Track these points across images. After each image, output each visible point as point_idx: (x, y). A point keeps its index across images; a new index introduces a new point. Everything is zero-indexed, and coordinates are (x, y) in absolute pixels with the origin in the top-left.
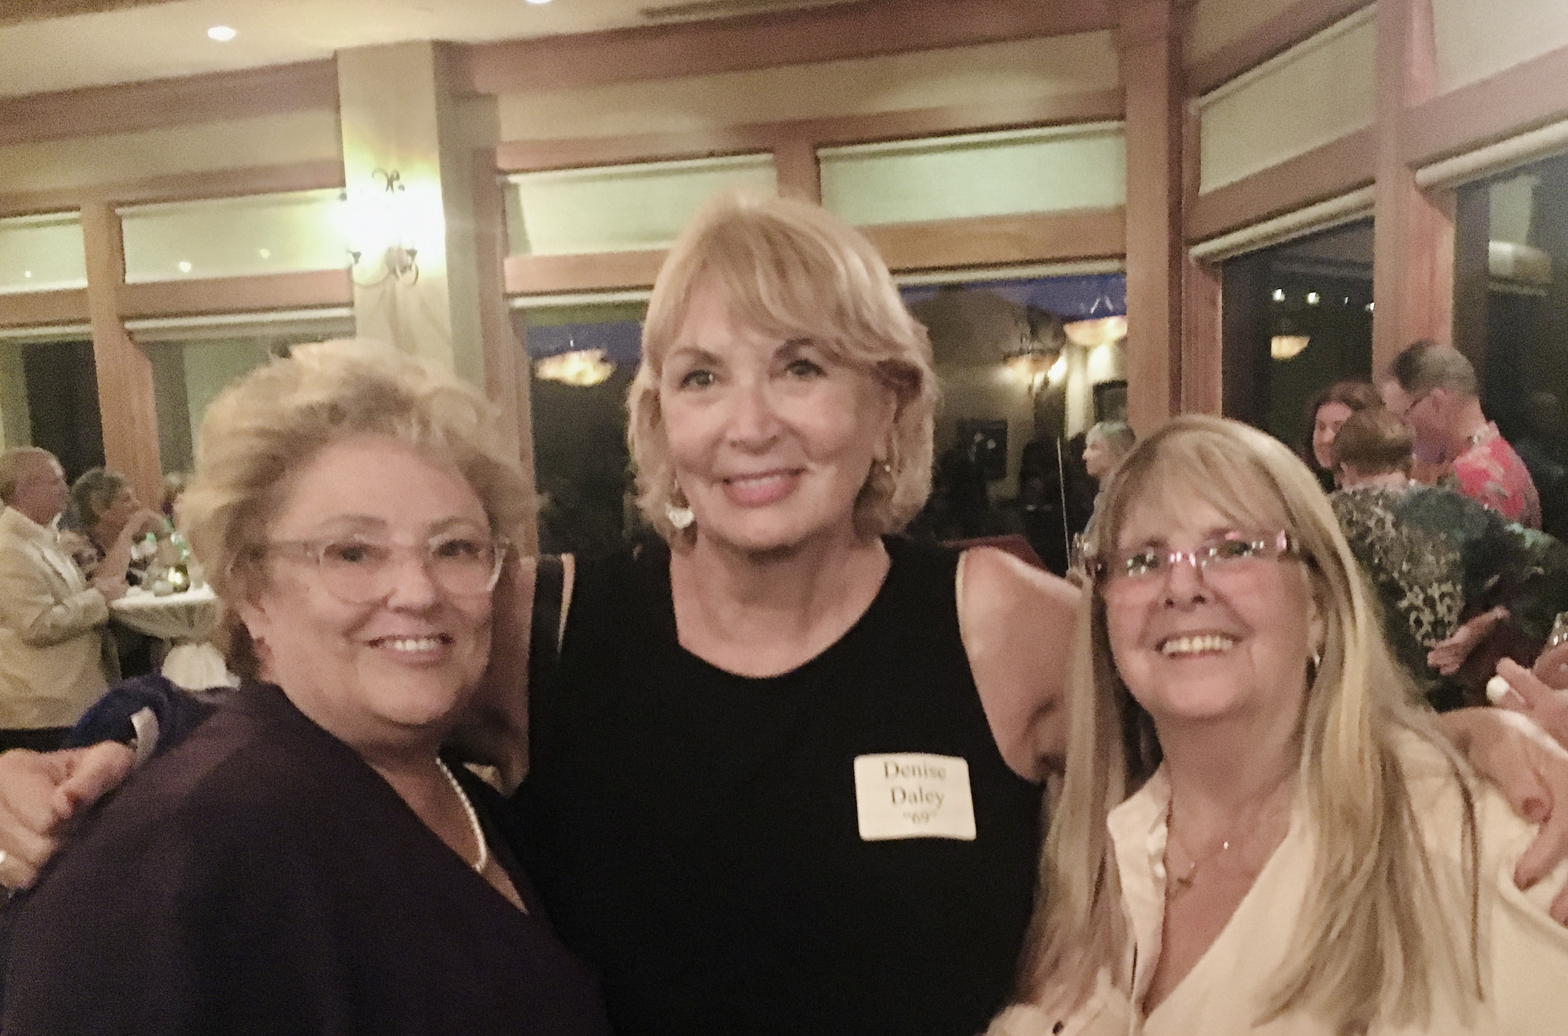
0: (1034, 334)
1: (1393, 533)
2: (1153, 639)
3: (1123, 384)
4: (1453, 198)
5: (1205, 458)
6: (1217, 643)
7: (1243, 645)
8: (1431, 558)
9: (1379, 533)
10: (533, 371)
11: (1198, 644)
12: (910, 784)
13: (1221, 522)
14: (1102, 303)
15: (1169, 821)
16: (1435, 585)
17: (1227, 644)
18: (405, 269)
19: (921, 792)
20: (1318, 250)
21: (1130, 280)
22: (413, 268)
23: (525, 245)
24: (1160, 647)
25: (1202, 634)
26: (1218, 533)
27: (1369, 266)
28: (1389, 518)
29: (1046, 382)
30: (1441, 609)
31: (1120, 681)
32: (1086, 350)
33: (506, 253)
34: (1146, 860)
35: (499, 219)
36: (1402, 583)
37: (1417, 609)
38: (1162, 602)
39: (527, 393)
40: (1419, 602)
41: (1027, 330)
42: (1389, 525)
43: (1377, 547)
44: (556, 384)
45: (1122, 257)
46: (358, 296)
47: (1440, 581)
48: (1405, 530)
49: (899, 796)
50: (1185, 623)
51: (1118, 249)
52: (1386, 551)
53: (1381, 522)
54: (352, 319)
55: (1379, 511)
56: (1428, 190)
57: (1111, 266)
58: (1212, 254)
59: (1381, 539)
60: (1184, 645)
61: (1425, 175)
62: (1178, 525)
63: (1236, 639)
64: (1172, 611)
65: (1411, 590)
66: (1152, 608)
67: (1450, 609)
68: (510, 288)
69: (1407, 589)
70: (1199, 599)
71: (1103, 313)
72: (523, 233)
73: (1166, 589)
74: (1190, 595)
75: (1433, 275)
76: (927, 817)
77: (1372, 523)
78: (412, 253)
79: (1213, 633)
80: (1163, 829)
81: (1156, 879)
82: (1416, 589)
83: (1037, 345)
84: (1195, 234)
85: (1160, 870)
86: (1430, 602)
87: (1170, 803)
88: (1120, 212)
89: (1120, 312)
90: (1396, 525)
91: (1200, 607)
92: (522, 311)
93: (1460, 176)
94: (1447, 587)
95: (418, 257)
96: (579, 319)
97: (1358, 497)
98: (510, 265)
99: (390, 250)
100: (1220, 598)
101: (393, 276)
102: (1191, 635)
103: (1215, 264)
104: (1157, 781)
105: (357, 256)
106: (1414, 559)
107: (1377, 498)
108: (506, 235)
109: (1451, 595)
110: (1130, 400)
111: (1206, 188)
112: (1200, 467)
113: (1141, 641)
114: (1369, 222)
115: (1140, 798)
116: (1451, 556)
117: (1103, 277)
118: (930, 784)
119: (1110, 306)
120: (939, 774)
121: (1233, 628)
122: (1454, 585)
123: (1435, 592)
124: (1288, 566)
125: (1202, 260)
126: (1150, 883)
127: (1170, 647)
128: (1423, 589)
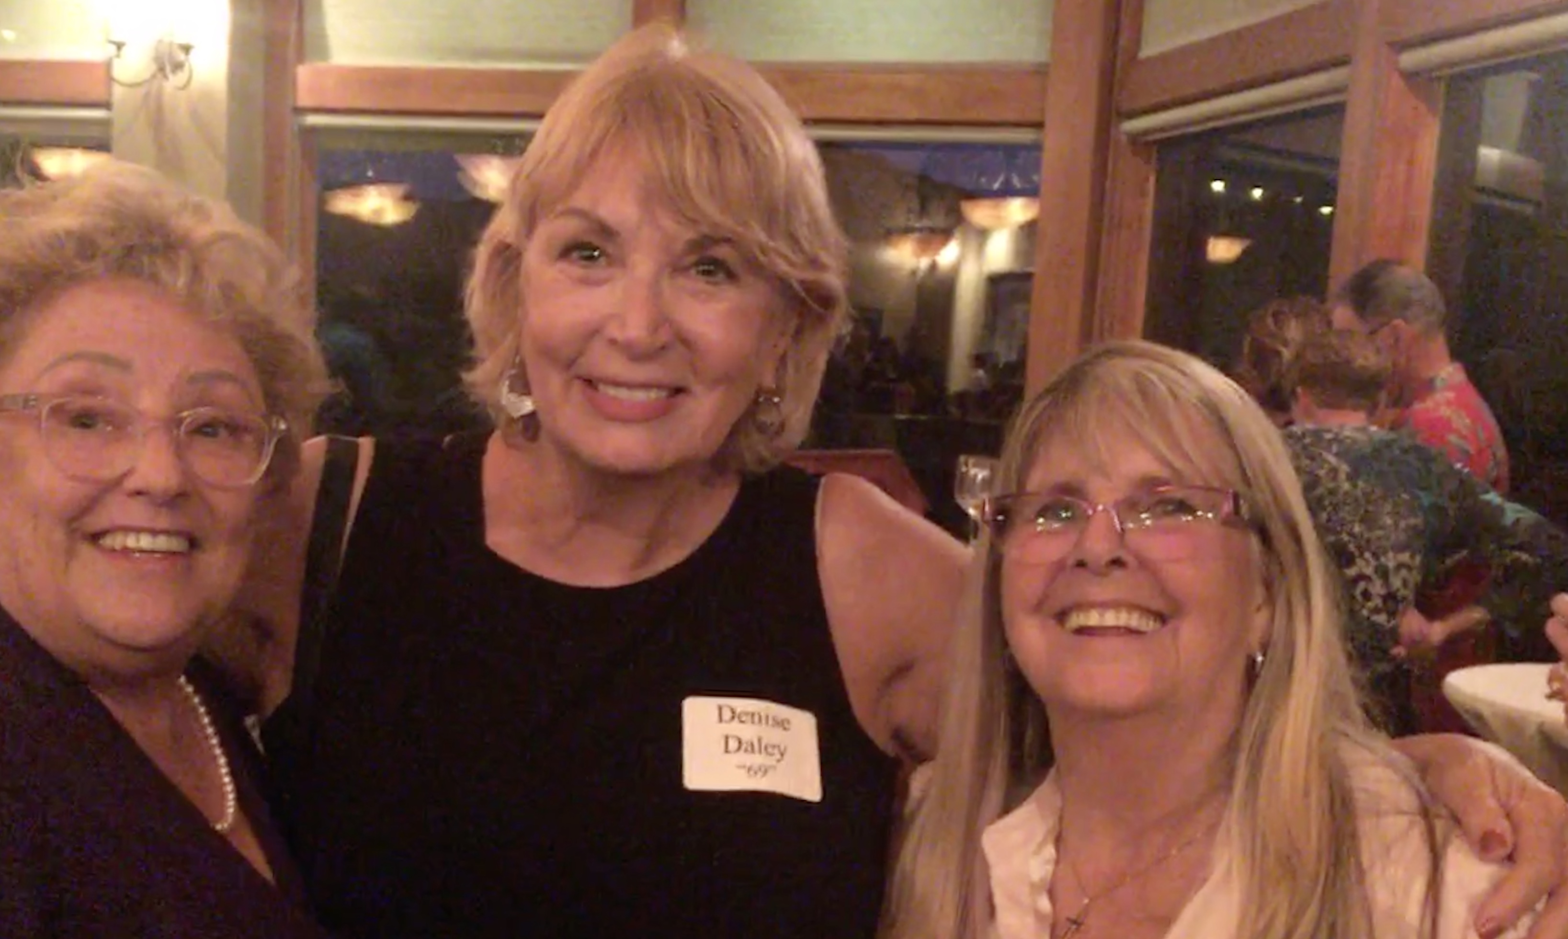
0: (923, 211)
1: (1346, 486)
2: (1056, 605)
3: (1027, 277)
4: (1441, 88)
5: (1144, 390)
6: (1134, 620)
7: (1170, 626)
8: (1389, 521)
9: (1331, 485)
10: (322, 202)
11: (1110, 619)
12: (748, 732)
13: (1154, 468)
14: (1007, 182)
15: (1058, 840)
16: (1391, 554)
17: (1148, 625)
18: (178, 66)
19: (760, 740)
20: (1273, 139)
21: (1048, 156)
22: (186, 68)
23: (323, 52)
24: (1061, 616)
25: (1115, 605)
26: (1150, 483)
27: (1334, 163)
28: (1344, 468)
29: (933, 267)
30: (1396, 583)
31: (1011, 659)
32: (983, 234)
33: (301, 58)
34: (1026, 890)
35: (294, 14)
36: (1352, 547)
37: (1367, 578)
38: (1071, 561)
39: (312, 228)
40: (1369, 571)
41: (915, 204)
42: (1342, 476)
43: (1326, 503)
44: (351, 223)
45: (1039, 125)
46: (118, 92)
47: (1400, 548)
48: (1361, 484)
49: (733, 745)
50: (1099, 590)
51: (1034, 117)
52: (1336, 507)
53: (1334, 471)
54: (105, 124)
55: (1332, 459)
56: (1411, 77)
57: (1024, 136)
58: (1146, 132)
59: (1332, 492)
60: (1093, 619)
61: (1410, 59)
62: (1102, 470)
63: (1162, 618)
64: (1081, 573)
65: (1361, 555)
66: (1059, 567)
67: (1405, 583)
68: (304, 100)
69: (1357, 553)
70: (1117, 563)
71: (1007, 192)
72: (322, 36)
73: (1078, 544)
74: (1107, 558)
75: (1409, 181)
76: (765, 771)
77: (1322, 473)
78: (187, 49)
79: (1133, 607)
80: (1050, 851)
81: (1039, 915)
82: (1367, 555)
83: (926, 223)
84: (1126, 106)
85: (1044, 904)
86: (1384, 573)
87: (1061, 819)
88: (1041, 71)
89: (1030, 192)
90: (1352, 478)
91: (1118, 573)
92: (314, 130)
93: (1452, 64)
94: (1405, 557)
95: (193, 53)
96: (380, 144)
97: (1307, 440)
98: (304, 73)
99: (160, 42)
100: (1144, 564)
101: (159, 76)
102: (1104, 606)
103: (1147, 144)
104: (1046, 790)
105: (119, 46)
106: (1368, 520)
107: (1330, 441)
108: (300, 32)
109: (1409, 568)
110: (1035, 296)
111: (1148, 51)
112: (1137, 400)
113: (1038, 608)
114: (1337, 110)
115: (1026, 814)
116: (1413, 521)
117: (1011, 150)
118: (773, 735)
119: (1017, 182)
120: (783, 724)
121: (1157, 604)
122: (1412, 557)
123: (1390, 561)
124: (1236, 536)
125: (1137, 140)
126: (1030, 920)
127: (1077, 620)
128: (1376, 555)
